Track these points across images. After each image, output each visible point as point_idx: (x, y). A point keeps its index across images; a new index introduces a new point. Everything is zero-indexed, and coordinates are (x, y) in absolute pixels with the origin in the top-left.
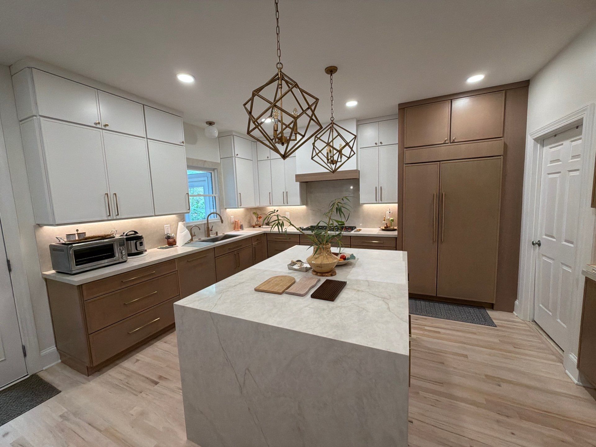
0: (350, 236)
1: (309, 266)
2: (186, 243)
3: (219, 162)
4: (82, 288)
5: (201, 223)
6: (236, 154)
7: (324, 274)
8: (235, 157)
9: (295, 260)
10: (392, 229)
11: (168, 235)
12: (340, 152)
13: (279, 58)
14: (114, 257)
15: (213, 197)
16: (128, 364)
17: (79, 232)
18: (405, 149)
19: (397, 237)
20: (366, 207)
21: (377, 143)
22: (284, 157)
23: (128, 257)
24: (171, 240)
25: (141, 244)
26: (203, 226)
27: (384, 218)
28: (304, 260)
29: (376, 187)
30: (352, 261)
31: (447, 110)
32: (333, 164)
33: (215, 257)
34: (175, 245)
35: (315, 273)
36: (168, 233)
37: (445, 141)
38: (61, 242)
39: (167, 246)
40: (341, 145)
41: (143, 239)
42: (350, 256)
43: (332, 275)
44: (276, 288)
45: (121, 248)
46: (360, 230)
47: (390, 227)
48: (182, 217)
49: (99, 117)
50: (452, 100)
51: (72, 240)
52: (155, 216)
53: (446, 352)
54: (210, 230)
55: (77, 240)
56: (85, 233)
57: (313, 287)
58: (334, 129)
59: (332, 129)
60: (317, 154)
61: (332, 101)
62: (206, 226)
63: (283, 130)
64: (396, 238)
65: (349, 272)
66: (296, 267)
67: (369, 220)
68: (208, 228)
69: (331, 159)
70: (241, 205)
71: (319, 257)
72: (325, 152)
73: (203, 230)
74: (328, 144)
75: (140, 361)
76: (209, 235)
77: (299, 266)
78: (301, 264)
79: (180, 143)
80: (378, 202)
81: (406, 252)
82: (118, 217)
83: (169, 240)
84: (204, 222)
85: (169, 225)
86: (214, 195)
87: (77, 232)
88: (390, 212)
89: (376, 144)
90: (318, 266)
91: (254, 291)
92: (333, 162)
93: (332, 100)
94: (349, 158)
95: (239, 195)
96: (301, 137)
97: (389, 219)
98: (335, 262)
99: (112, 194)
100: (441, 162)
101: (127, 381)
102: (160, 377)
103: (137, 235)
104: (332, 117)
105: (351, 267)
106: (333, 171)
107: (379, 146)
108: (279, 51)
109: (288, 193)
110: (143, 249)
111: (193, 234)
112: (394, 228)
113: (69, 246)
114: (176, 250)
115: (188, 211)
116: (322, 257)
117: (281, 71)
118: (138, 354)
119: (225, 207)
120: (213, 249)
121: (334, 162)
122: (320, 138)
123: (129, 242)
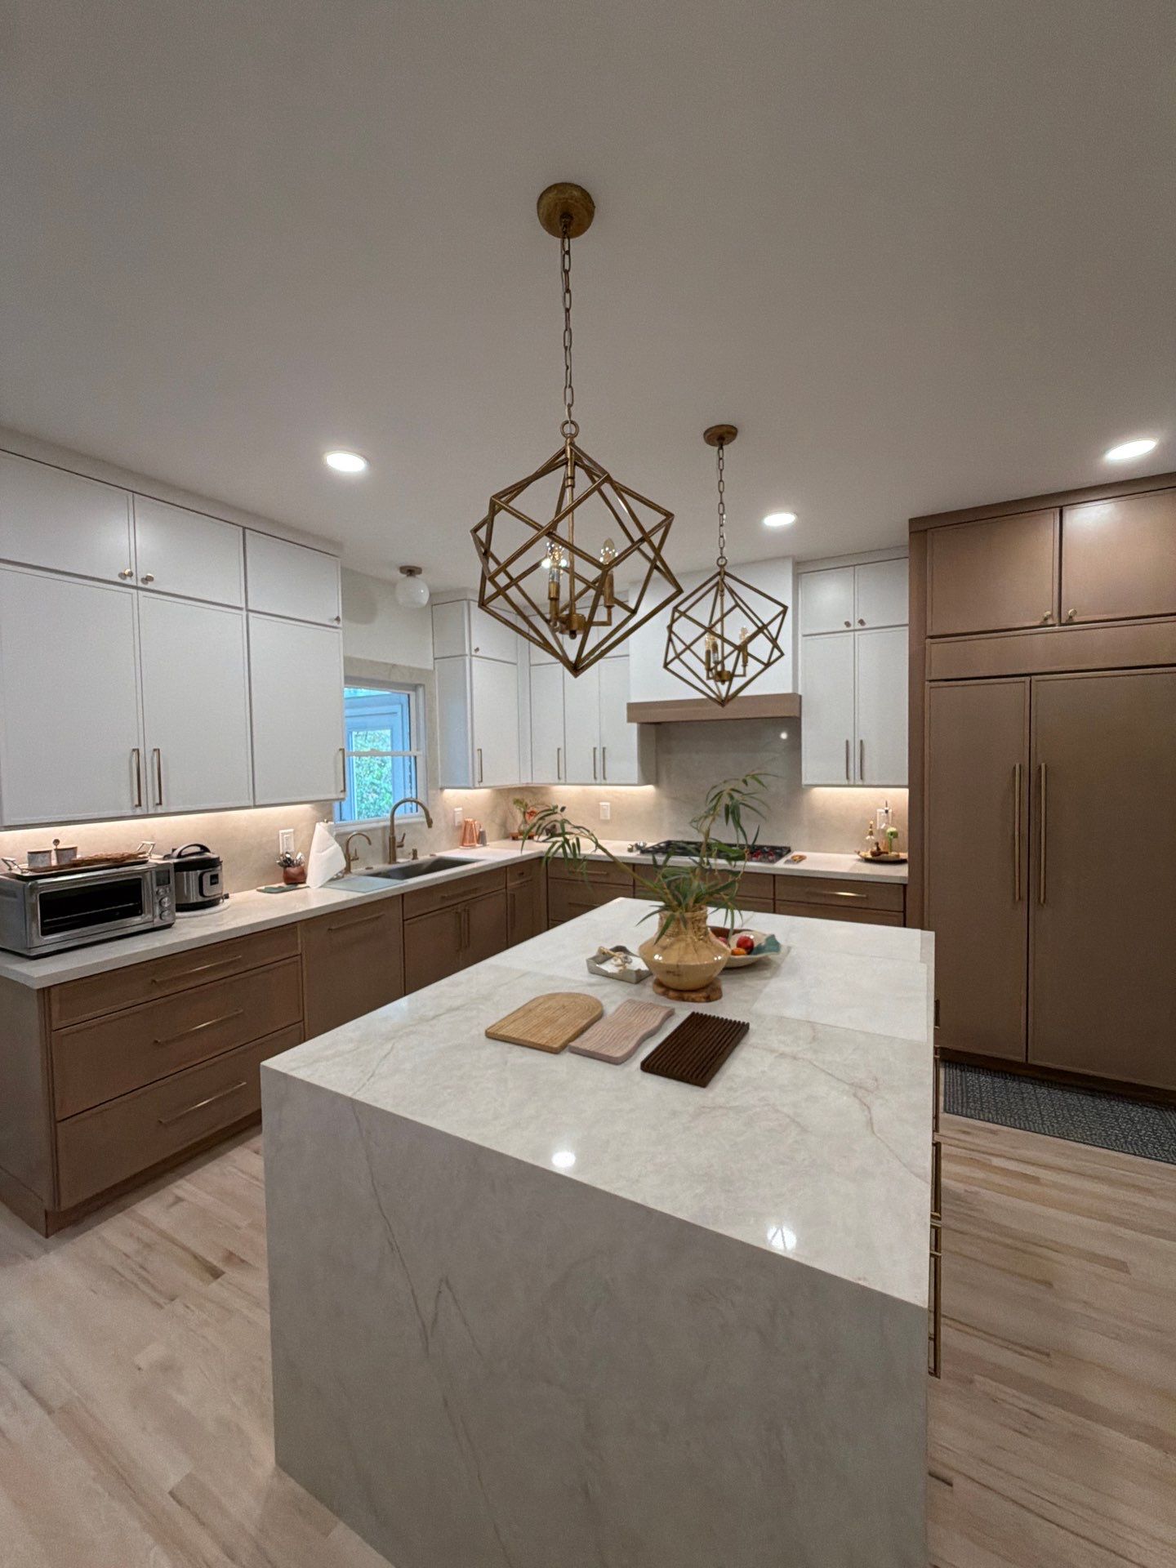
0: (774, 876)
1: (644, 967)
2: (332, 880)
3: (430, 667)
4: (49, 992)
5: (374, 825)
6: (474, 648)
7: (686, 995)
8: (471, 656)
9: (608, 947)
10: (892, 860)
11: (288, 856)
12: (742, 649)
13: (569, 409)
14: (141, 914)
15: (410, 757)
16: (152, 1210)
17: (59, 847)
18: (929, 640)
19: (906, 882)
20: (820, 794)
21: (851, 622)
22: (576, 668)
23: (178, 914)
24: (293, 870)
25: (215, 879)
26: (380, 833)
27: (871, 827)
28: (633, 948)
29: (847, 742)
30: (772, 956)
31: (1049, 532)
32: (723, 682)
33: (403, 920)
34: (304, 882)
35: (661, 990)
36: (289, 851)
37: (1046, 619)
38: (13, 872)
39: (283, 884)
40: (744, 631)
41: (219, 868)
42: (767, 940)
43: (708, 999)
44: (546, 1031)
45: (161, 891)
46: (802, 858)
47: (887, 853)
48: (326, 809)
49: (133, 559)
50: (1062, 507)
51: (41, 866)
52: (256, 806)
53: (1057, 1248)
54: (397, 844)
55: (54, 868)
56: (74, 849)
57: (651, 1034)
58: (726, 592)
59: (720, 588)
60: (678, 656)
61: (722, 515)
62: (388, 833)
63: (574, 599)
64: (905, 886)
65: (760, 991)
66: (610, 967)
67: (825, 831)
68: (393, 840)
69: (715, 668)
70: (482, 781)
71: (672, 944)
72: (701, 648)
73: (378, 844)
74: (709, 630)
75: (184, 1204)
76: (393, 859)
77: (618, 966)
78: (626, 958)
79: (331, 620)
80: (852, 783)
81: (931, 935)
82: (160, 810)
83: (288, 869)
84: (382, 824)
85: (292, 830)
86: (414, 752)
87: (55, 847)
88: (887, 811)
89: (848, 624)
90: (668, 972)
91: (483, 1037)
92: (723, 677)
93: (721, 512)
94: (767, 665)
95: (477, 754)
96: (628, 614)
97: (884, 831)
98: (718, 962)
99: (150, 748)
100: (1033, 677)
101: (139, 1259)
102: (230, 1257)
103: (208, 855)
104: (720, 558)
105: (767, 973)
106: (723, 701)
107: (855, 630)
108: (568, 390)
109: (606, 751)
110: (220, 892)
111: (352, 855)
112: (898, 856)
113: (30, 884)
114: (305, 899)
115: (342, 796)
116: (683, 944)
117: (572, 444)
118: (181, 1182)
119: (440, 785)
120: (401, 897)
121: (725, 678)
122: (688, 613)
123: (185, 873)
